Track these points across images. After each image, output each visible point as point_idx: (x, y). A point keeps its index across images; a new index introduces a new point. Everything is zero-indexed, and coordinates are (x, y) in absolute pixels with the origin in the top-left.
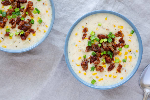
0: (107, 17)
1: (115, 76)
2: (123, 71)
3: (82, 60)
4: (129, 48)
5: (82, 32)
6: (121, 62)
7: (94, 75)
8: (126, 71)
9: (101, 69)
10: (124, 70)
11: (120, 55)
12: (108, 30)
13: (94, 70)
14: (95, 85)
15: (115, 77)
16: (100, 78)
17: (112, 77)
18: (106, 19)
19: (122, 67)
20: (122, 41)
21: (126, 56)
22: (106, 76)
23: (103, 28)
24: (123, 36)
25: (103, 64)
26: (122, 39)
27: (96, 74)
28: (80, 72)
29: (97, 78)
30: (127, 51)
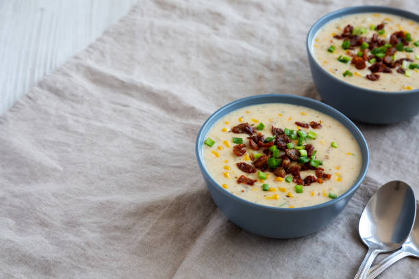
0: (353, 154)
1: (228, 174)
2: (241, 187)
3: (253, 125)
4: (294, 194)
5: (311, 121)
6: (261, 181)
7: (225, 143)
8: (243, 191)
9: (239, 151)
10: (244, 189)
11: (276, 181)
12: (327, 158)
13: (234, 142)
14: (203, 146)
15: (225, 175)
16: (220, 152)
17: (225, 171)
18: (348, 154)
19: (249, 187)
20: (309, 181)
21: (277, 189)
22: (226, 162)
23: (328, 150)
24: (319, 182)
25: (250, 156)
26: (315, 181)
27: (228, 146)
28: (226, 123)
29: (219, 148)
30: (288, 191)
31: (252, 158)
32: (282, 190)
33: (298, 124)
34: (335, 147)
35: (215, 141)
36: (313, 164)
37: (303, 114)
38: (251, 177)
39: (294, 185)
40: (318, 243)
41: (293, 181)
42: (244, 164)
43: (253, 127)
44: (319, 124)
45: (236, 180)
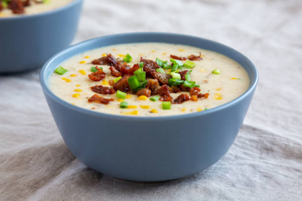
0: (239, 79)
1: (78, 96)
2: (92, 105)
4: (160, 110)
5: (190, 55)
6: (119, 100)
7: (81, 72)
8: (93, 108)
9: (97, 76)
10: (95, 107)
11: (138, 100)
12: (206, 82)
13: (92, 71)
15: (74, 96)
16: (72, 79)
17: (76, 93)
18: (233, 79)
19: (103, 105)
20: (180, 100)
21: (138, 107)
22: (78, 86)
23: (208, 76)
24: (192, 100)
26: (187, 99)
27: (83, 74)
28: (86, 57)
29: (72, 76)
30: (153, 108)
34: (217, 74)
35: (69, 70)
36: (187, 83)
37: (181, 51)
38: (107, 97)
39: (161, 103)
40: (199, 190)
41: (160, 99)
42: (100, 87)
43: (119, 60)
44: (199, 57)
45: (87, 100)
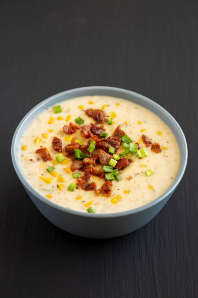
31: (73, 140)
32: (60, 180)
33: (144, 138)
